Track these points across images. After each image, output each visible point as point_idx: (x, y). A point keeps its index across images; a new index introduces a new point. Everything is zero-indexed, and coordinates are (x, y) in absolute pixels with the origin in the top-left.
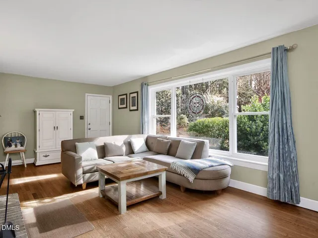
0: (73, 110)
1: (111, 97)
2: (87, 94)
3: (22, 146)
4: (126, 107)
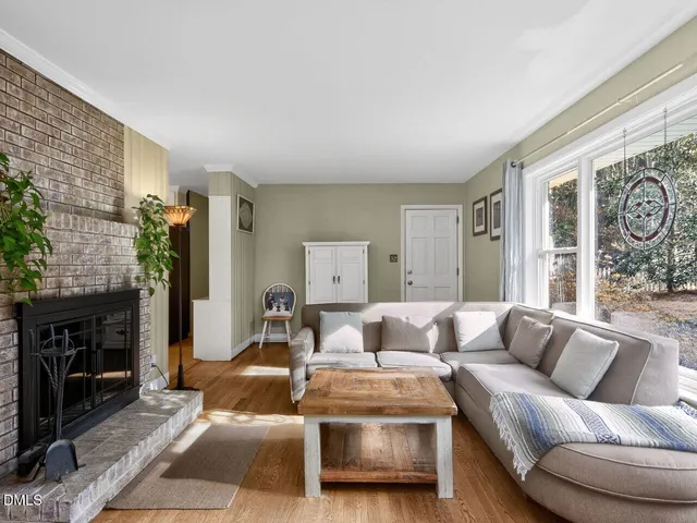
0: (368, 243)
1: (460, 207)
2: (403, 207)
3: (287, 309)
4: (486, 232)
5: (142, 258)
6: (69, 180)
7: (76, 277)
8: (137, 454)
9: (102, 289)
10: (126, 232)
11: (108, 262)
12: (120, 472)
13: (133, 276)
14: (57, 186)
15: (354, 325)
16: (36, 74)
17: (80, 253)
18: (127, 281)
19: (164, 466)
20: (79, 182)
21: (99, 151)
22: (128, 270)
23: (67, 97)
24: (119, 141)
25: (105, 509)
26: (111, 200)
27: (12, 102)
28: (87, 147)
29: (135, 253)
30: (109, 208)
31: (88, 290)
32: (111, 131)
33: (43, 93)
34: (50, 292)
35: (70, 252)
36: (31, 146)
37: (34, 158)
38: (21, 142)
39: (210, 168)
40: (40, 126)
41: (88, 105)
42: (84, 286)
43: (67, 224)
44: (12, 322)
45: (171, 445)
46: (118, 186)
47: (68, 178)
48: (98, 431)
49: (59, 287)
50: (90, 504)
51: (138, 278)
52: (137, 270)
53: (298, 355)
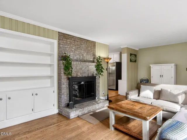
5: (97, 70)
6: (83, 55)
7: (81, 74)
8: (86, 109)
9: (87, 76)
10: (93, 64)
11: (88, 70)
12: (82, 111)
13: (95, 74)
14: (80, 57)
15: (151, 90)
16: (76, 37)
17: (81, 69)
18: (93, 75)
19: (92, 113)
20: (85, 55)
21: (89, 49)
22: (93, 72)
23: (82, 39)
24: (94, 46)
25: (78, 117)
26: (92, 58)
27: (72, 43)
28: (87, 48)
29: (95, 69)
30: (92, 60)
31: (83, 76)
32: (93, 44)
33: (77, 40)
34: (75, 76)
35: (79, 69)
36: (75, 50)
37: (76, 52)
38: (73, 50)
39: (122, 47)
40: (77, 46)
41: (87, 40)
42: (82, 75)
43: (79, 64)
44: (68, 81)
45: (96, 110)
46: (94, 55)
47: (82, 55)
48: (84, 103)
49: (77, 75)
50: (74, 114)
51: (96, 74)
52: (96, 72)
53: (128, 96)
